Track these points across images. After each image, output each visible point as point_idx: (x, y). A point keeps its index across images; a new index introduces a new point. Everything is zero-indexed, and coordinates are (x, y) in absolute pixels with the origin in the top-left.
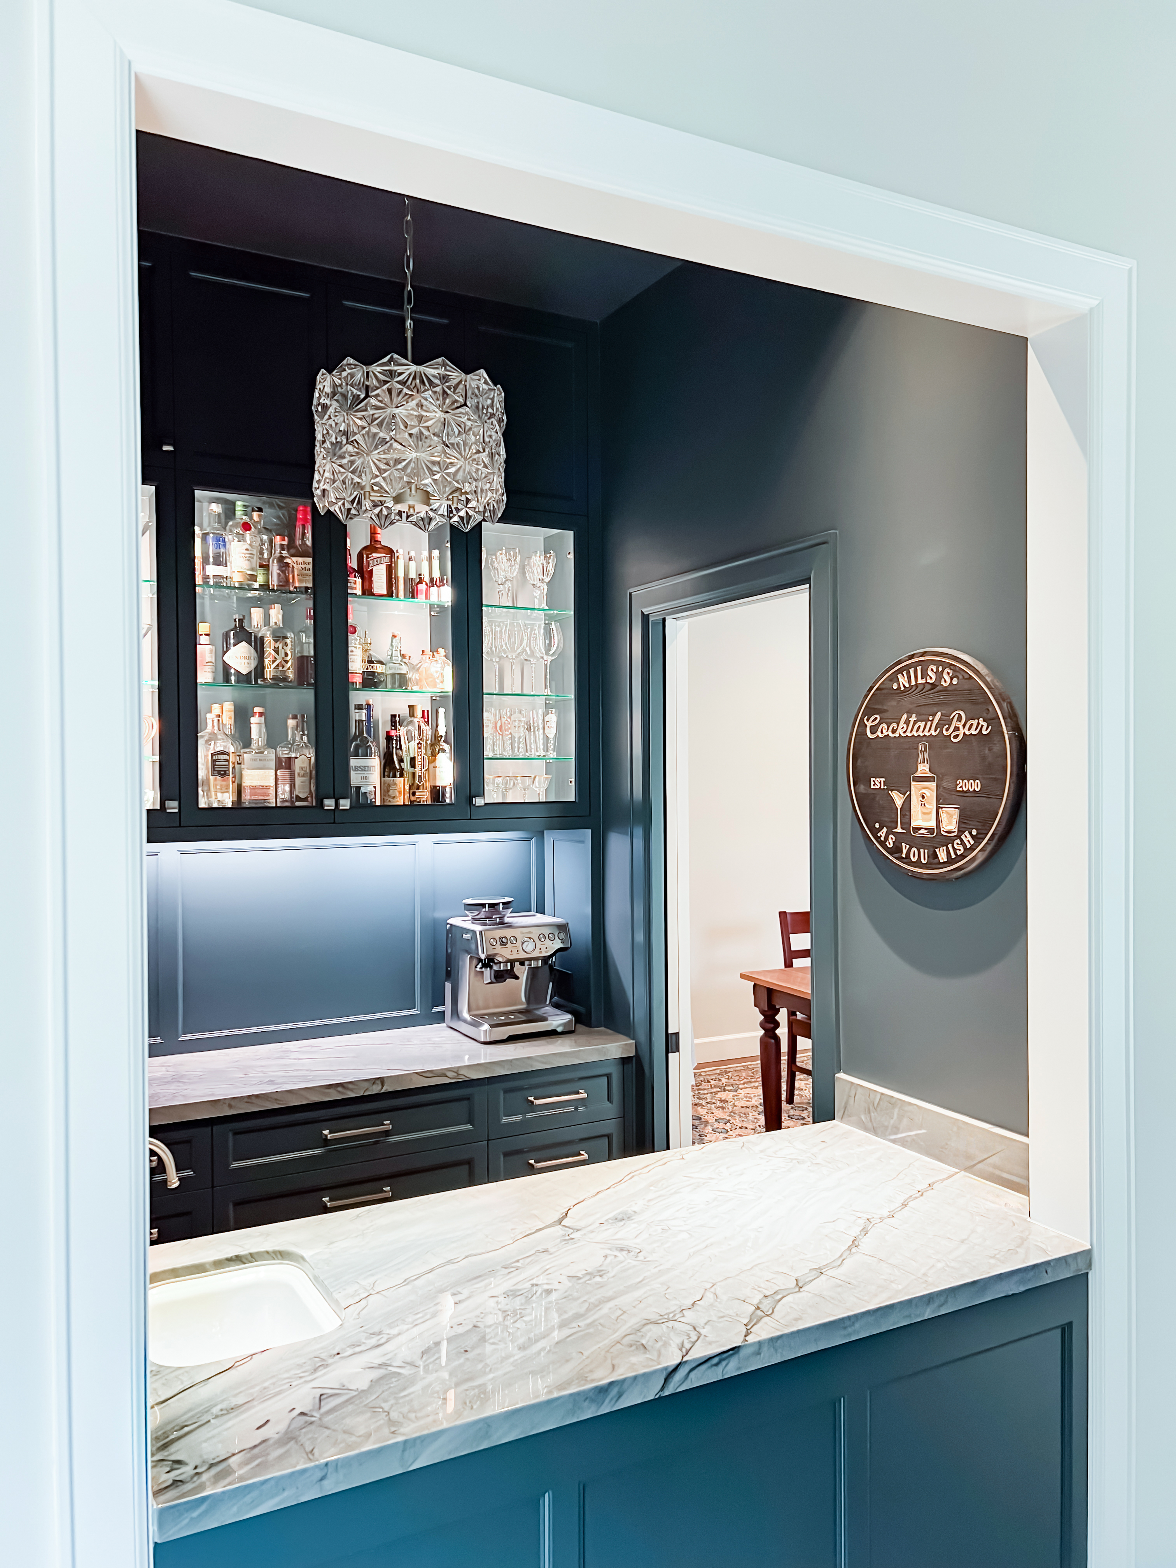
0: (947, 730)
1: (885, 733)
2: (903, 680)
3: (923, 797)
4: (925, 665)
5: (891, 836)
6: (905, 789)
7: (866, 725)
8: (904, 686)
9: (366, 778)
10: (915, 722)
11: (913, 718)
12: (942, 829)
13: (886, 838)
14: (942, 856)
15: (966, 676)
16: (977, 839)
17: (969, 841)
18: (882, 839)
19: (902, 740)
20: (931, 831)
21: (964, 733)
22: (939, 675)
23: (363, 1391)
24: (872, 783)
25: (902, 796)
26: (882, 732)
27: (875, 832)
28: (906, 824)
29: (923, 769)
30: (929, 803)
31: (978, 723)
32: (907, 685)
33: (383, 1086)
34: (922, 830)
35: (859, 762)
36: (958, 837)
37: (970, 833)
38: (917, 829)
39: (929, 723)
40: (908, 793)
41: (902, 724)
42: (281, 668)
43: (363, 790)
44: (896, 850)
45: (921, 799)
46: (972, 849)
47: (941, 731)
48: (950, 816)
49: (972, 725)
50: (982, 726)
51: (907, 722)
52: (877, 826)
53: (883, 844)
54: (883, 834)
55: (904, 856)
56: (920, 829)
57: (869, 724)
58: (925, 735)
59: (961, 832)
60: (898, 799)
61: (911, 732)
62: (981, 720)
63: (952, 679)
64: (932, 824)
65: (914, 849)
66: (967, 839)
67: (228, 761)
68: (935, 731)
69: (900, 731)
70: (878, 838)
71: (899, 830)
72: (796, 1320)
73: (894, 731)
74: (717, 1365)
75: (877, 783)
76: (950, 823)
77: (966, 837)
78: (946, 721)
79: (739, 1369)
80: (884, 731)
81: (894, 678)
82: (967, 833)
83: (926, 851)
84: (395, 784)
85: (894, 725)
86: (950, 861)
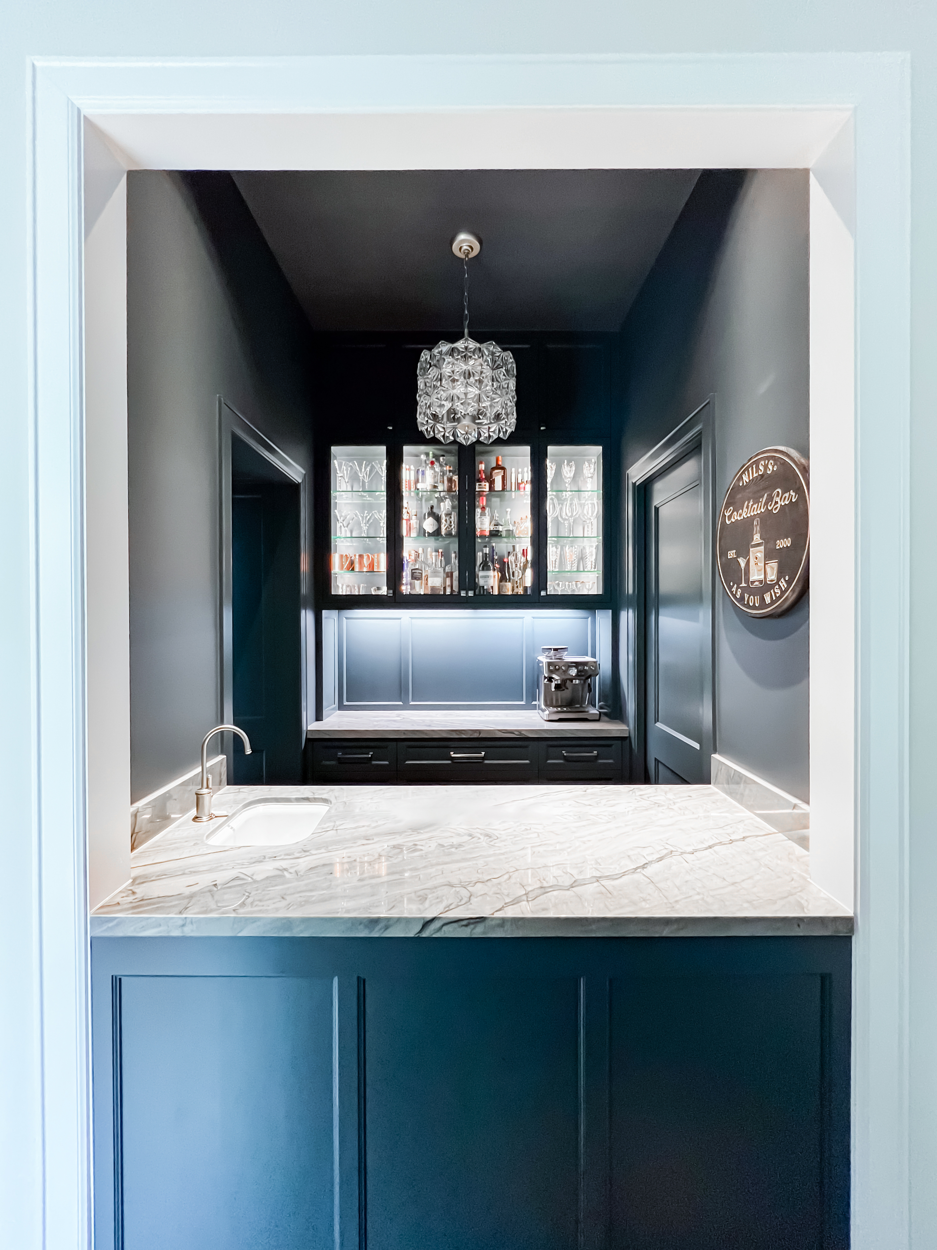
0: (770, 506)
1: (736, 518)
2: (745, 478)
3: (756, 558)
4: (757, 463)
5: (739, 590)
6: (746, 554)
7: (726, 516)
8: (746, 481)
9: (486, 582)
10: (752, 505)
11: (751, 503)
12: (768, 579)
13: (736, 592)
14: (768, 600)
15: (782, 461)
16: (789, 583)
17: (783, 585)
18: (734, 593)
19: (747, 519)
20: (761, 582)
21: (781, 505)
22: (766, 467)
23: (256, 881)
24: (729, 555)
25: (745, 560)
26: (734, 518)
27: (730, 588)
28: (747, 580)
29: (757, 538)
30: (760, 562)
31: (790, 494)
32: (748, 481)
33: (480, 734)
34: (756, 582)
35: (722, 541)
36: (777, 583)
37: (785, 579)
38: (753, 582)
39: (760, 503)
40: (748, 557)
41: (745, 509)
42: (448, 529)
43: (485, 588)
44: (742, 598)
45: (755, 560)
46: (786, 590)
47: (767, 507)
48: (772, 568)
49: (785, 497)
50: (792, 495)
51: (747, 507)
52: (731, 584)
53: (734, 596)
54: (734, 589)
55: (746, 603)
56: (755, 581)
57: (727, 514)
58: (758, 513)
59: (779, 579)
60: (742, 562)
61: (750, 513)
62: (792, 491)
63: (773, 467)
64: (762, 577)
65: (752, 597)
66: (783, 584)
67: (421, 574)
68: (763, 509)
69: (744, 514)
70: (732, 592)
71: (743, 585)
72: (544, 909)
73: (740, 515)
74: (466, 926)
75: (731, 554)
76: (773, 575)
77: (782, 583)
78: (770, 499)
79: (484, 933)
80: (736, 517)
81: (741, 478)
82: (782, 580)
83: (758, 597)
84: (506, 586)
85: (741, 511)
86: (773, 602)
